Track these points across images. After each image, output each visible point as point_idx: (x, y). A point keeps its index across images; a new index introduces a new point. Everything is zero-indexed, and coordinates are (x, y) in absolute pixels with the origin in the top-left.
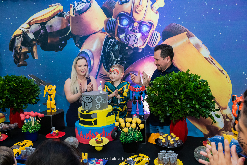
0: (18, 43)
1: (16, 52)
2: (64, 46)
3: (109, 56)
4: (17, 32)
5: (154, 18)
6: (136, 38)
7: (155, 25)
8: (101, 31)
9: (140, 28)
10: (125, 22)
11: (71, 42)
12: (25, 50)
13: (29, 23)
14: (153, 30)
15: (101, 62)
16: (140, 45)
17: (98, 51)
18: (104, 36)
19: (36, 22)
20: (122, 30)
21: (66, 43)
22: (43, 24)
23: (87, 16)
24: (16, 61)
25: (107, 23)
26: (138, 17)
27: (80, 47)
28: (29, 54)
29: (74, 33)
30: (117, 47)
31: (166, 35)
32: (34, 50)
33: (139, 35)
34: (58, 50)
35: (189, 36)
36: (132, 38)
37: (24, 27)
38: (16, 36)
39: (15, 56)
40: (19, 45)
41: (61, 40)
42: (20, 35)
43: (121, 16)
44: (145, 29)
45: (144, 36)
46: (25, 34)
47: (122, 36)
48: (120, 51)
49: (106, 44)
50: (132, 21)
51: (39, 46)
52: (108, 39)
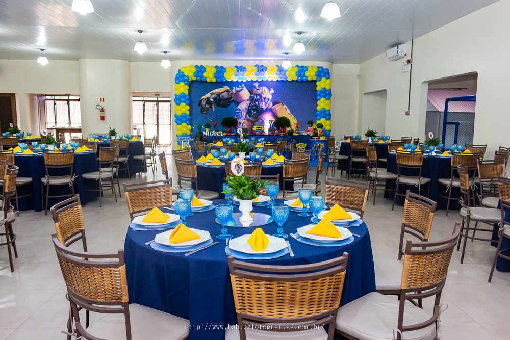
0: (204, 103)
1: (202, 107)
2: (229, 105)
3: (251, 111)
4: (204, 97)
5: (270, 97)
6: (262, 104)
7: (270, 99)
8: (248, 100)
9: (264, 100)
10: (258, 97)
11: (233, 104)
12: (207, 106)
13: (211, 94)
14: (270, 101)
15: (247, 113)
16: (264, 107)
17: (245, 108)
18: (249, 102)
19: (215, 94)
20: (257, 101)
21: (230, 104)
22: (219, 95)
23: (241, 93)
24: (202, 111)
25: (250, 97)
26: (264, 96)
27: (237, 106)
28: (210, 108)
29: (234, 100)
30: (254, 107)
31: (274, 104)
32: (213, 106)
33: (264, 103)
34: (226, 107)
35: (283, 105)
36: (261, 104)
37: (208, 95)
38: (202, 99)
39: (201, 109)
40: (204, 104)
41: (228, 103)
42: (205, 99)
43: (256, 95)
44: (266, 101)
45: (266, 104)
46: (208, 99)
47: (257, 103)
48: (255, 109)
49: (249, 106)
50: (261, 97)
51: (215, 104)
52: (250, 104)
